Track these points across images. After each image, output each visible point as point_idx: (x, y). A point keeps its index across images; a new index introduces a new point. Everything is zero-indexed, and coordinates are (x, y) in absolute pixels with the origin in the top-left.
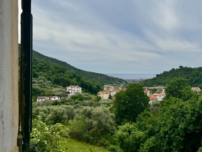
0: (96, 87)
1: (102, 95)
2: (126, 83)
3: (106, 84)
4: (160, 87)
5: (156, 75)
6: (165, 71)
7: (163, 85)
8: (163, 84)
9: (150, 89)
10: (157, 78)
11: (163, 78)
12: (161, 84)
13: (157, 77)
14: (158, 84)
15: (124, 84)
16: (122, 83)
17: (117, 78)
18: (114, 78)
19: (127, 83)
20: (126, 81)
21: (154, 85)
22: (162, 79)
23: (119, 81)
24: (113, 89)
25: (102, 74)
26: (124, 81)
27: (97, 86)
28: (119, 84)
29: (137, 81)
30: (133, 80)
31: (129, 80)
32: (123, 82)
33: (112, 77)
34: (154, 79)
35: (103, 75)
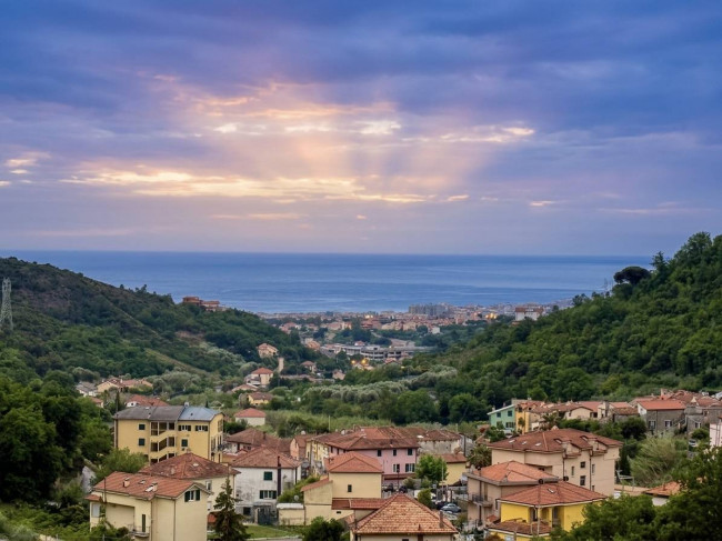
0: (42, 428)
1: (143, 509)
2: (288, 355)
3: (90, 379)
4: (666, 399)
5: (619, 277)
6: (701, 239)
7: (693, 380)
8: (691, 367)
9: (576, 425)
10: (630, 306)
11: (682, 300)
12: (666, 364)
13: (625, 293)
14: (639, 363)
15: (270, 363)
16: (249, 353)
17: (194, 308)
18: (166, 300)
19: (306, 355)
20: (295, 339)
21: (602, 381)
22: (673, 312)
23: (221, 341)
24: (215, 432)
25: (36, 269)
26: (269, 332)
27: (49, 412)
28: (221, 367)
29: (402, 335)
30: (356, 321)
31: (316, 321)
32: (267, 350)
33: (141, 293)
34: (602, 315)
35: (42, 281)
